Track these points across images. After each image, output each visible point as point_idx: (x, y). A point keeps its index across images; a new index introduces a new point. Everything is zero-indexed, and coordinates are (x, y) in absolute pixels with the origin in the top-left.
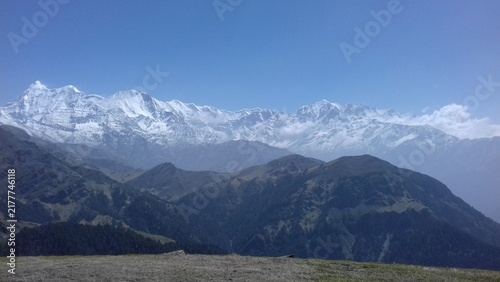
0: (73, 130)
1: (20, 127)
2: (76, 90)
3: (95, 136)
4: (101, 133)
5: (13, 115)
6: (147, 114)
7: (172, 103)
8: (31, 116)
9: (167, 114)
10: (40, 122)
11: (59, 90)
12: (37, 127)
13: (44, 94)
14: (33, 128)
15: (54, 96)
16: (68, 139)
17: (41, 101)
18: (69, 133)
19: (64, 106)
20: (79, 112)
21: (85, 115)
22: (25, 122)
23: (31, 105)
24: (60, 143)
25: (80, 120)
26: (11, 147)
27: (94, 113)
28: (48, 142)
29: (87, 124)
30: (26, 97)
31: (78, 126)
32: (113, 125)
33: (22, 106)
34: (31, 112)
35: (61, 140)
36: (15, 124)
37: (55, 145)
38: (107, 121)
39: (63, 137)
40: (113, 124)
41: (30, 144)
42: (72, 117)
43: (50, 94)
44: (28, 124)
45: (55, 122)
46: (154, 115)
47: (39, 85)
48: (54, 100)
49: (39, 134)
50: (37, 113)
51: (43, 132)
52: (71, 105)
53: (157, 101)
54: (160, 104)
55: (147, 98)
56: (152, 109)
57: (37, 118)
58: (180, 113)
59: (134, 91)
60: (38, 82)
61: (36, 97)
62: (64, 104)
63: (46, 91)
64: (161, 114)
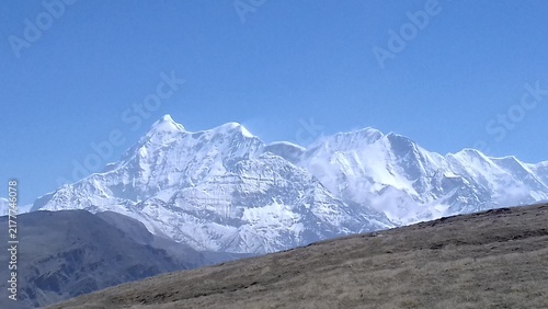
0: (237, 223)
1: (133, 215)
2: (246, 133)
3: (285, 235)
4: (297, 228)
5: (117, 190)
6: (400, 183)
7: (458, 156)
8: (153, 191)
9: (450, 183)
10: (170, 206)
11: (209, 134)
12: (165, 215)
13: (179, 140)
14: (157, 219)
15: (199, 147)
16: (227, 244)
17: (173, 159)
18: (230, 230)
19: (219, 170)
20: (252, 183)
21: (263, 187)
22: (141, 206)
23: (153, 168)
24: (211, 253)
25: (255, 200)
26: (119, 258)
27: (284, 183)
28: (189, 250)
29: (267, 208)
30: (143, 151)
31: (249, 214)
32: (323, 210)
33: (135, 171)
34: (153, 183)
35: (214, 246)
36: (122, 210)
37: (201, 255)
38: (311, 201)
39: (216, 237)
40: (325, 209)
41: (155, 252)
42: (235, 194)
43: (192, 142)
44: (147, 210)
45: (201, 205)
46: (418, 186)
47: (169, 123)
48: (199, 155)
49: (169, 232)
50: (164, 184)
51: (177, 227)
52: (234, 166)
53: (425, 153)
54: (432, 160)
55: (401, 147)
56: (412, 172)
57: (165, 196)
58: (481, 178)
59: (373, 130)
60: (167, 117)
61: (164, 149)
62: (219, 164)
63: (184, 136)
64: (434, 182)
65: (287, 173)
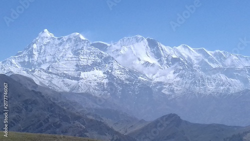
0: (78, 79)
1: (29, 76)
2: (82, 37)
3: (100, 84)
4: (105, 81)
5: (23, 64)
6: (152, 60)
7: (180, 48)
8: (40, 64)
9: (175, 60)
10: (47, 71)
11: (65, 38)
12: (44, 76)
13: (51, 41)
14: (40, 78)
15: (60, 44)
16: (73, 88)
17: (48, 50)
18: (74, 82)
19: (70, 54)
20: (84, 60)
21: (90, 62)
22: (33, 71)
23: (39, 54)
24: (66, 93)
25: (86, 68)
26: (19, 96)
27: (99, 61)
28: (54, 92)
29: (92, 72)
30: (35, 46)
31: (83, 75)
33: (31, 55)
34: (40, 61)
35: (67, 89)
36: (24, 74)
37: (60, 94)
38: (112, 69)
39: (68, 85)
40: (118, 72)
41: (36, 93)
42: (77, 66)
43: (57, 42)
44: (36, 73)
45: (61, 71)
46: (160, 61)
47: (47, 33)
48: (61, 48)
49: (46, 83)
50: (44, 61)
51: (50, 81)
52: (76, 53)
53: (163, 47)
54: (167, 50)
55: (152, 44)
56: (158, 56)
57: (44, 67)
58: (189, 59)
59: (140, 36)
60: (46, 30)
61: (44, 45)
62: (70, 52)
63: (53, 39)
64: (167, 60)
65: (101, 56)
